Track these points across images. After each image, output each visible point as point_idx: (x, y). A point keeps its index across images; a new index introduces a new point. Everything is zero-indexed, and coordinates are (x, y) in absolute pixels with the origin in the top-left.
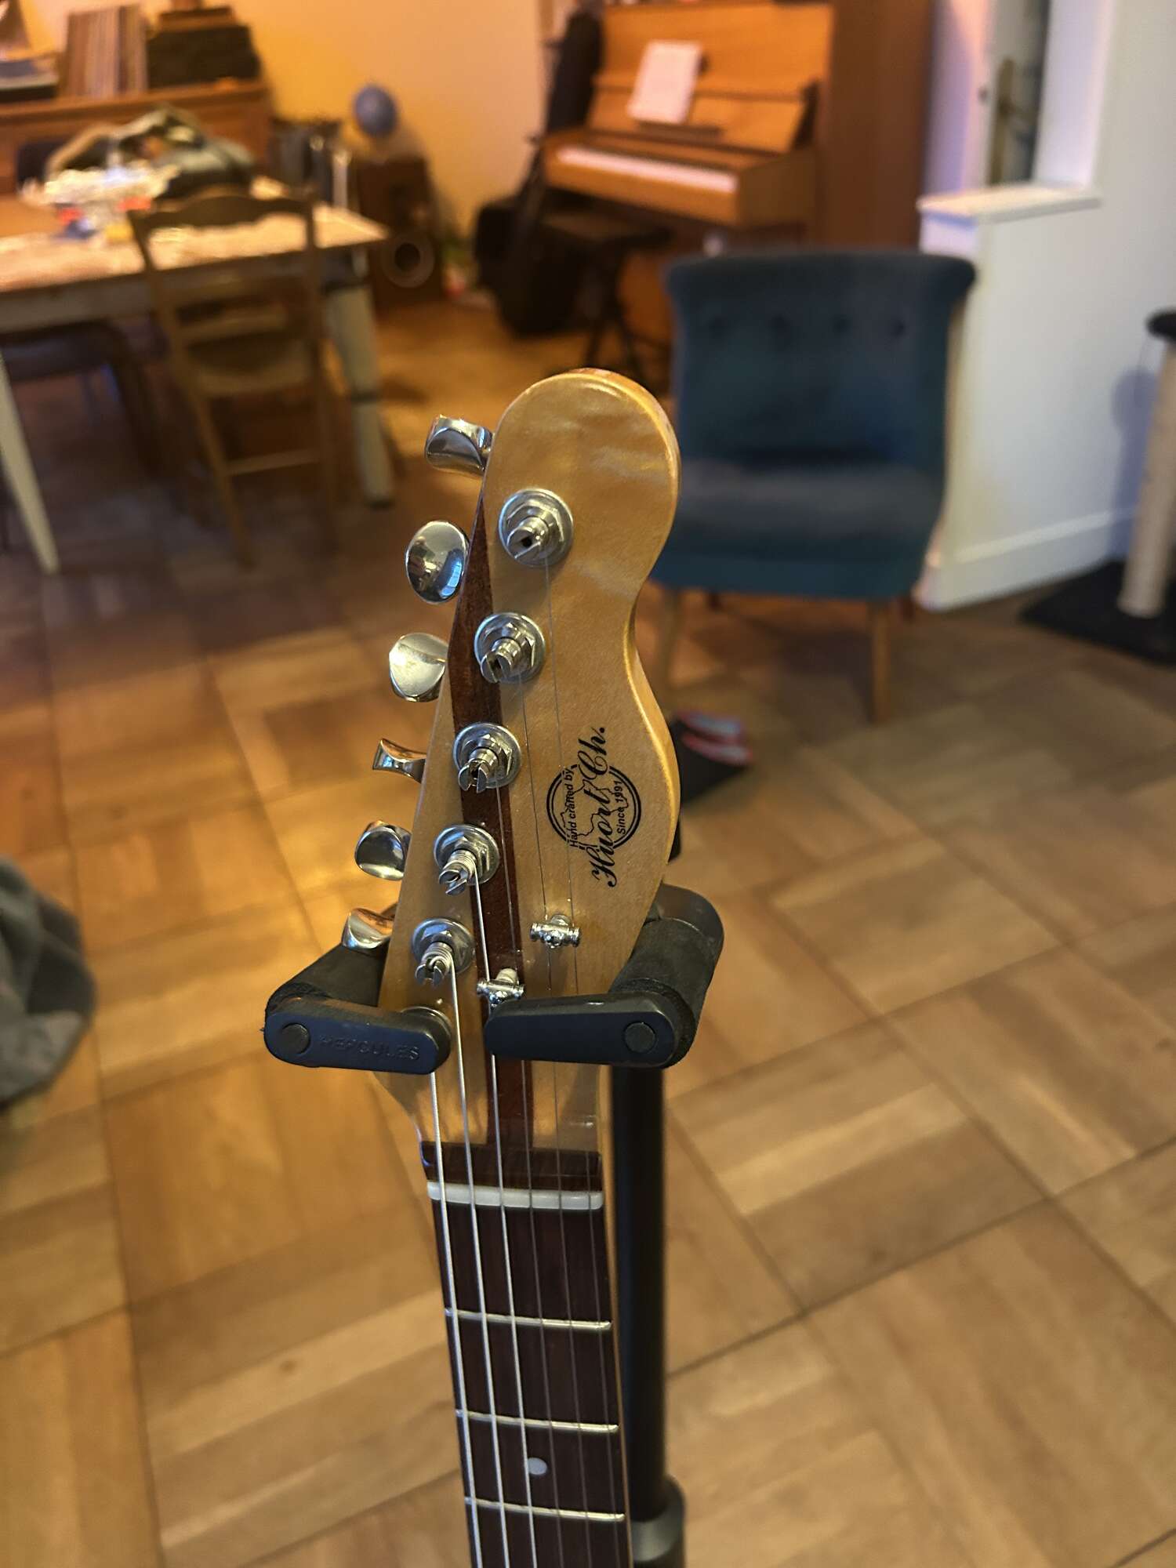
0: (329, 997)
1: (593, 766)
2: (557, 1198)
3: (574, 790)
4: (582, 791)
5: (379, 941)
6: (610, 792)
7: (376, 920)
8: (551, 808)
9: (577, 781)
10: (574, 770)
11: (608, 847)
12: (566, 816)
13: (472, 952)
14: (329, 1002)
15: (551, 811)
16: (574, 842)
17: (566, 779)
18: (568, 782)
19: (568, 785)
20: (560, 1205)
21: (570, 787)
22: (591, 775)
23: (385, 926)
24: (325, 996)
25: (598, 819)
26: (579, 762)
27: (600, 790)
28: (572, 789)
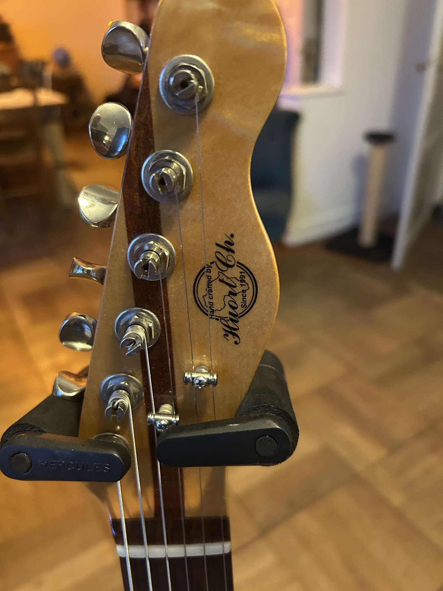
0: (45, 432)
1: (225, 261)
2: (203, 548)
3: (212, 280)
4: (218, 280)
5: (77, 391)
6: (237, 279)
7: (75, 378)
8: (196, 293)
9: (214, 273)
10: (212, 265)
11: (235, 318)
12: (207, 298)
13: (142, 394)
14: (45, 436)
15: (196, 295)
16: (212, 315)
17: (207, 272)
18: (208, 274)
19: (208, 276)
20: (205, 552)
21: (209, 278)
22: (224, 268)
23: (81, 381)
24: (41, 432)
25: (228, 299)
26: (216, 260)
27: (230, 278)
28: (211, 278)
